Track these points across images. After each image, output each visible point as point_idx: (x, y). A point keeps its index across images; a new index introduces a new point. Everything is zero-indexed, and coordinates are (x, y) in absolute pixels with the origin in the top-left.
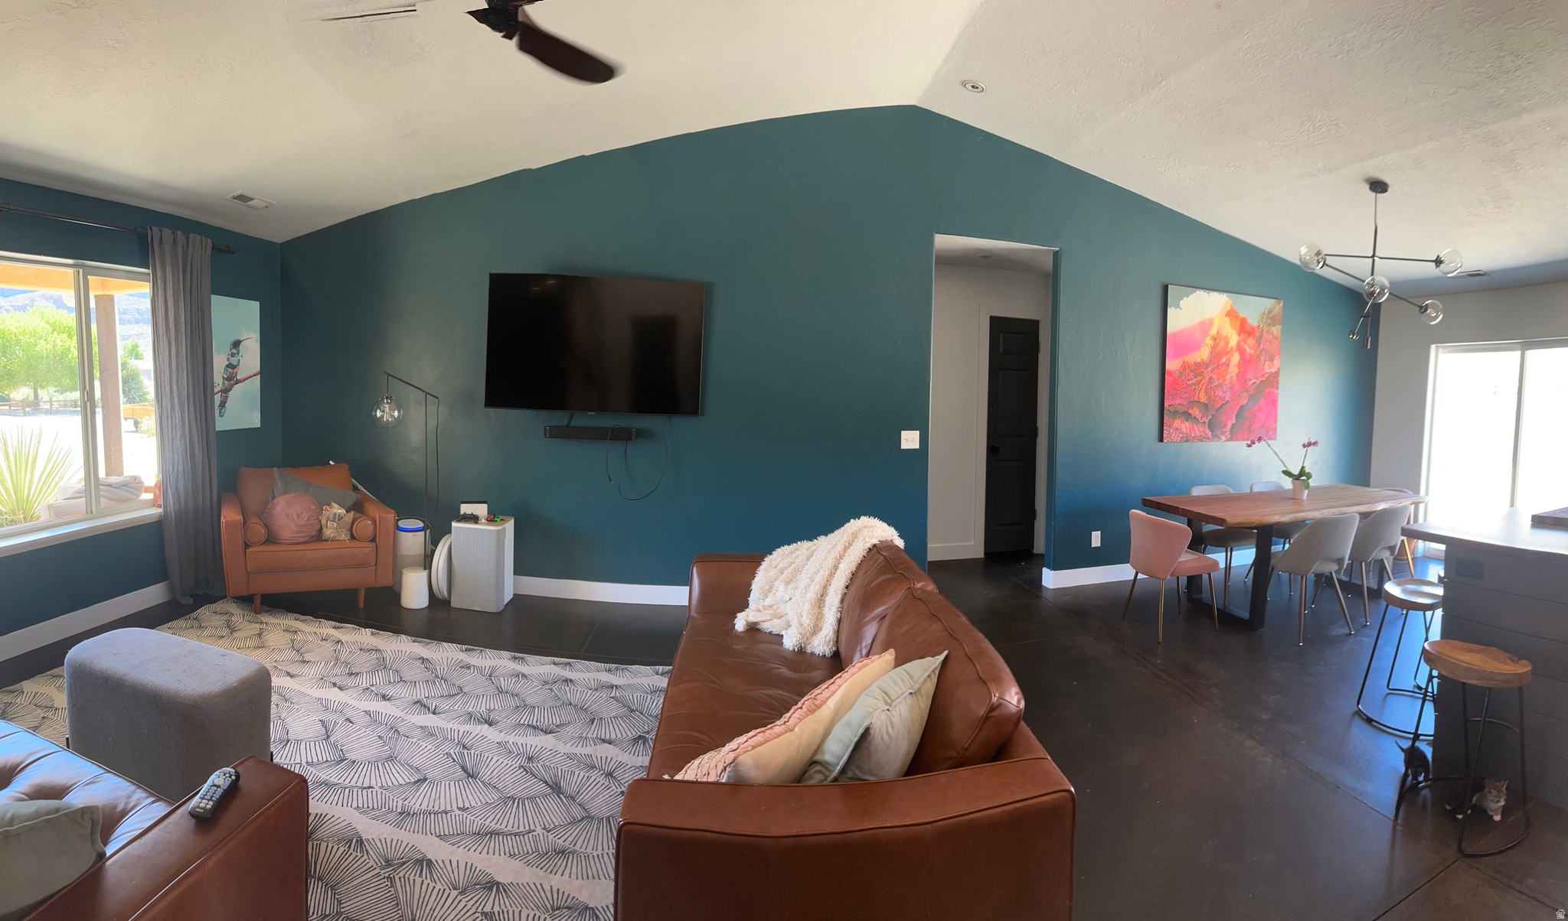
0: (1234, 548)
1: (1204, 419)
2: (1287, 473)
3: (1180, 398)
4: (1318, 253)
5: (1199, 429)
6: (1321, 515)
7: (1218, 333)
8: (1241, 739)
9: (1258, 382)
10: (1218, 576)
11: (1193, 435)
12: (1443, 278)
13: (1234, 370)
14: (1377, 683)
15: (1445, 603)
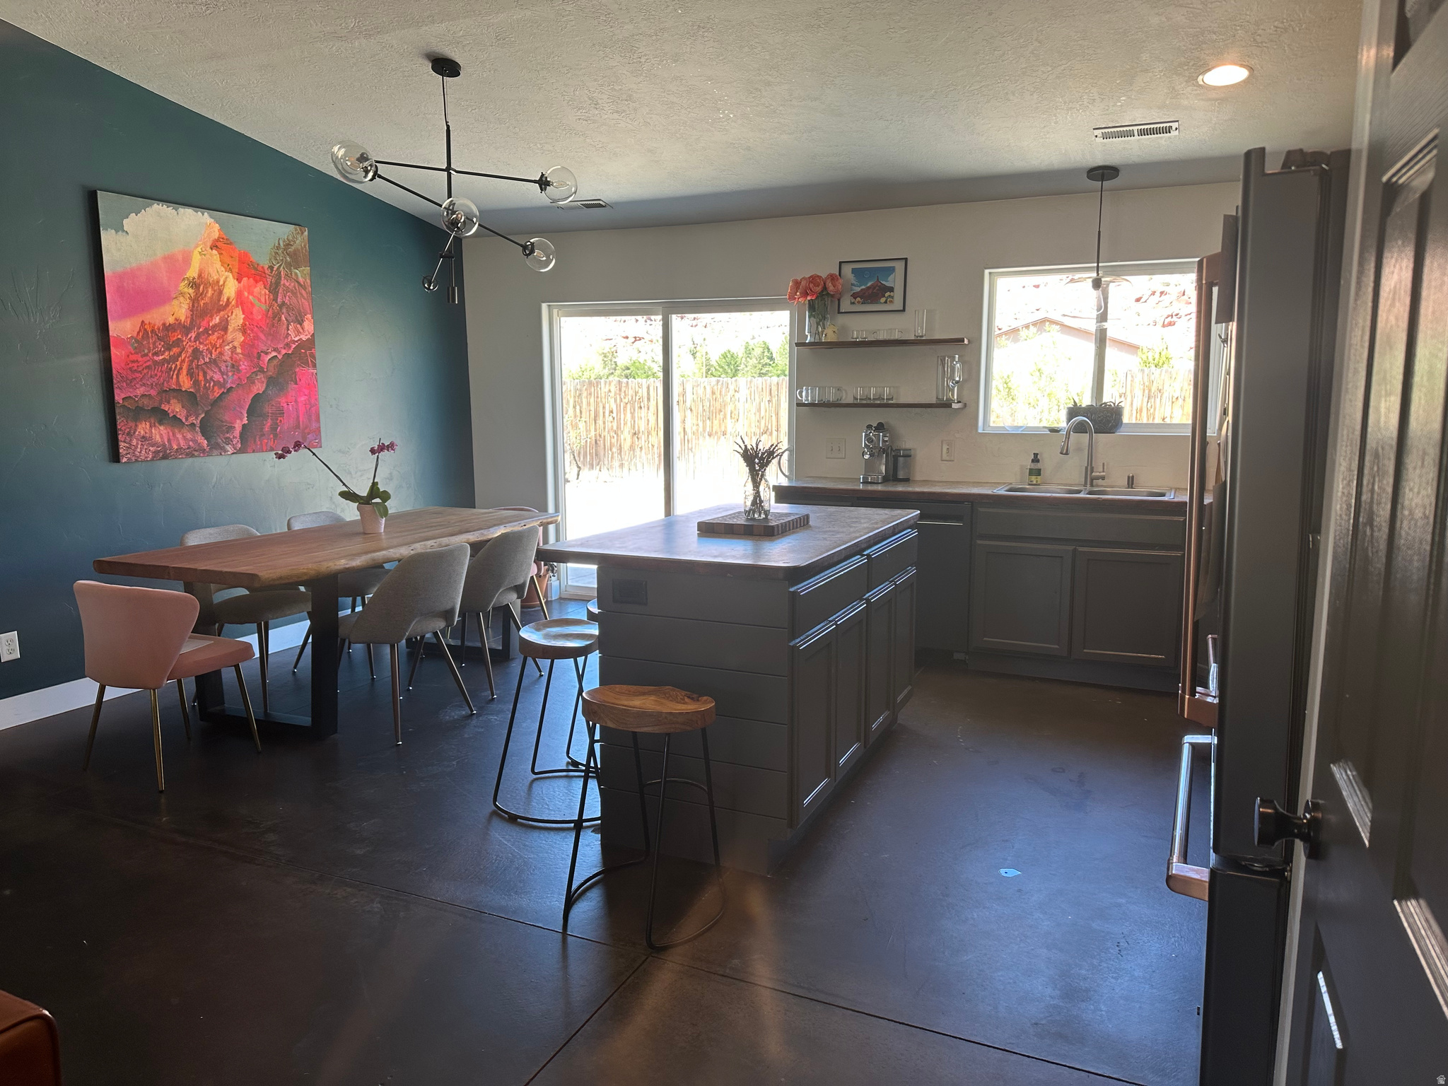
0: (271, 622)
1: (192, 419)
2: (349, 495)
3: (144, 385)
4: (363, 158)
5: (182, 438)
6: (412, 552)
7: (200, 276)
8: (328, 891)
9: (280, 357)
10: (250, 668)
11: (175, 447)
12: (554, 208)
13: (235, 337)
14: (519, 770)
15: (602, 643)
